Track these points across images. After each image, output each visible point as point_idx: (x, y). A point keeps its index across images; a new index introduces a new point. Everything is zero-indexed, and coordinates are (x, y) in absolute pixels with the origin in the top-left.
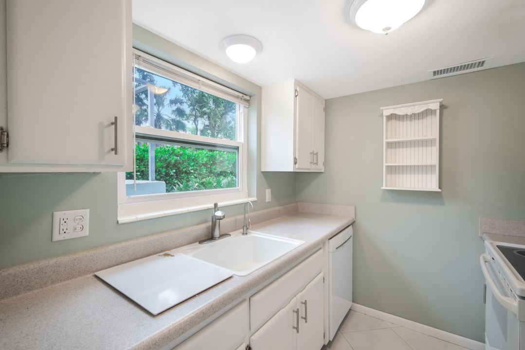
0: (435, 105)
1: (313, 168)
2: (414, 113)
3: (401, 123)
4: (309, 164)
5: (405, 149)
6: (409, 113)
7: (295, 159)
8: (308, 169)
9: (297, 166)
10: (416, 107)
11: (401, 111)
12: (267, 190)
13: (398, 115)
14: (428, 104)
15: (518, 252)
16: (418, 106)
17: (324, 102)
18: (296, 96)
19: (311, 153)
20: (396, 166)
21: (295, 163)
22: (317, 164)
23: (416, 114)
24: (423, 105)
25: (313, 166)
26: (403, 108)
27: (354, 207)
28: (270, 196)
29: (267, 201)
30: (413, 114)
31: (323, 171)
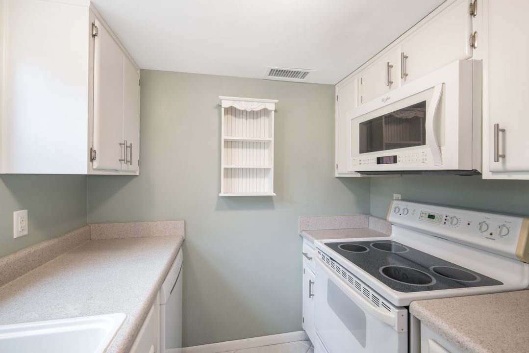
0: (271, 106)
1: (124, 169)
2: (254, 110)
3: (237, 120)
4: (119, 161)
5: (241, 150)
6: (249, 110)
7: (92, 151)
8: (116, 170)
9: (96, 164)
10: (256, 103)
11: (242, 104)
12: (15, 213)
13: (237, 109)
14: (267, 104)
15: (341, 247)
16: (257, 103)
17: (139, 72)
18: (94, 36)
19: (121, 144)
20: (232, 168)
21: (92, 159)
22: (131, 162)
23: (255, 111)
24: (261, 103)
25: (124, 166)
26: (243, 102)
27: (183, 221)
28: (26, 223)
29: (15, 236)
30: (252, 111)
31: (137, 174)
